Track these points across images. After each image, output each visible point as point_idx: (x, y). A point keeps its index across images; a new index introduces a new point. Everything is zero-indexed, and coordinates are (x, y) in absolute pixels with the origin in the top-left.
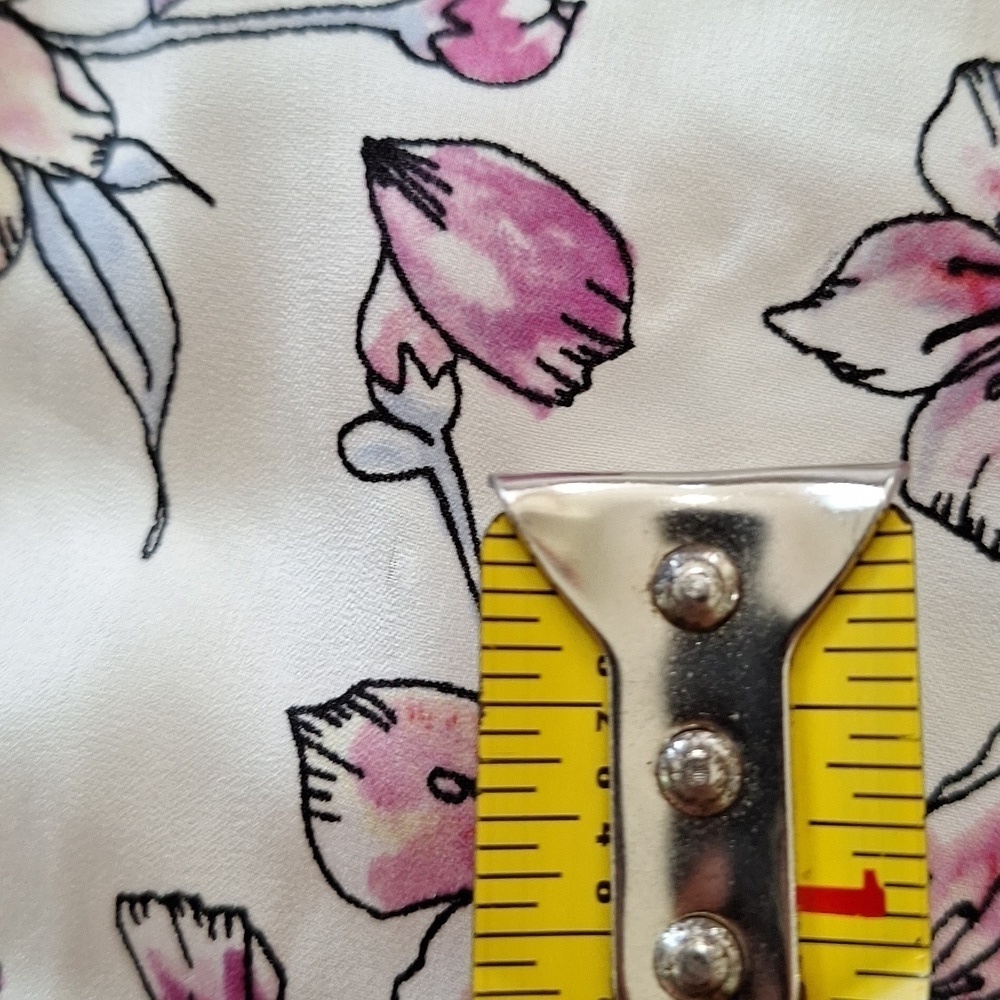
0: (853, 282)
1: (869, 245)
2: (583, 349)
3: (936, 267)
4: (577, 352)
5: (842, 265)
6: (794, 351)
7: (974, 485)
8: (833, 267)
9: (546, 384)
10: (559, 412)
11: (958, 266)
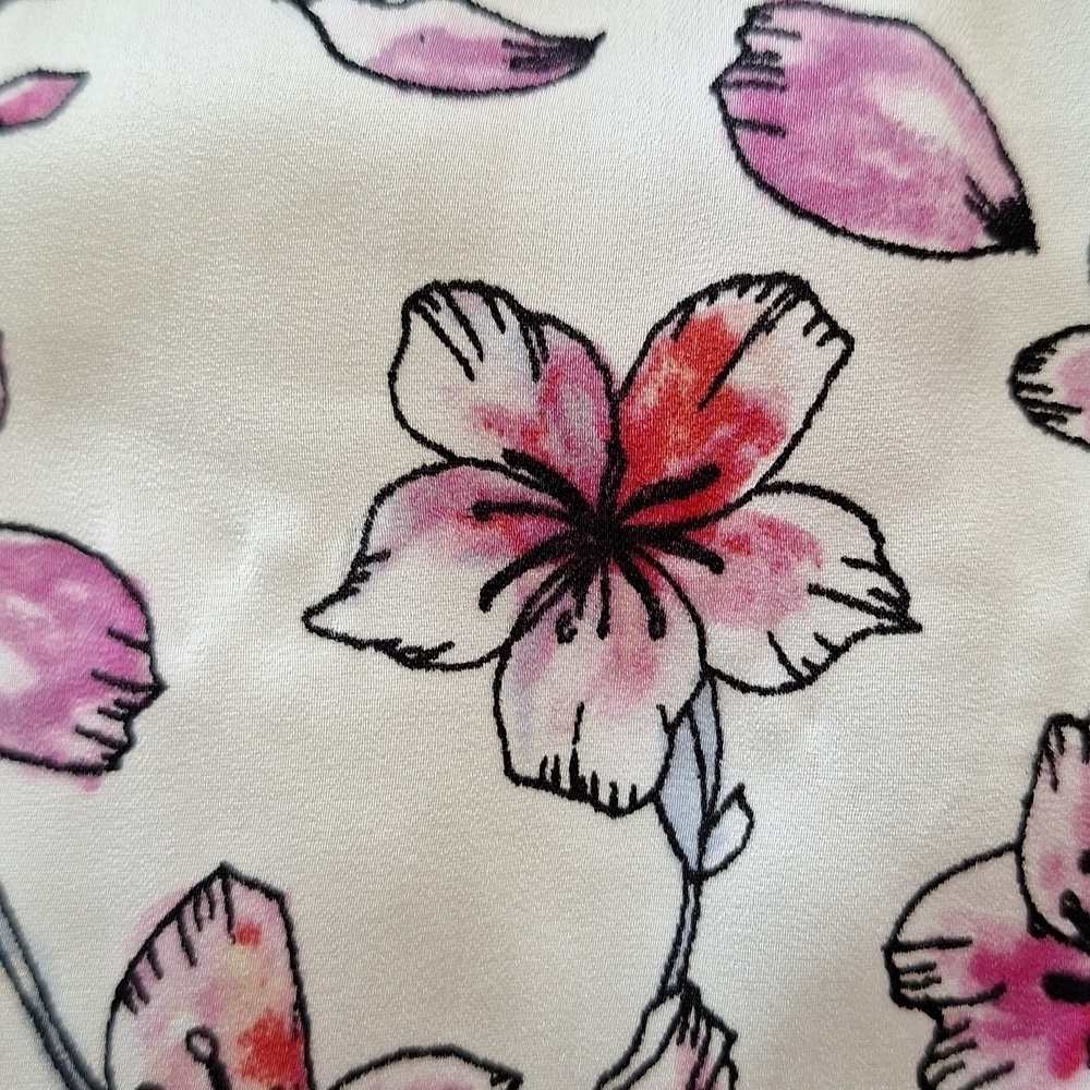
0: (383, 556)
1: (384, 511)
2: (118, 703)
3: (461, 517)
4: (114, 708)
5: (365, 542)
6: (349, 650)
7: (576, 739)
8: (357, 546)
9: (89, 752)
10: (109, 779)
11: (483, 511)
